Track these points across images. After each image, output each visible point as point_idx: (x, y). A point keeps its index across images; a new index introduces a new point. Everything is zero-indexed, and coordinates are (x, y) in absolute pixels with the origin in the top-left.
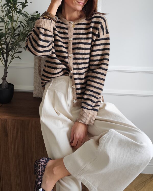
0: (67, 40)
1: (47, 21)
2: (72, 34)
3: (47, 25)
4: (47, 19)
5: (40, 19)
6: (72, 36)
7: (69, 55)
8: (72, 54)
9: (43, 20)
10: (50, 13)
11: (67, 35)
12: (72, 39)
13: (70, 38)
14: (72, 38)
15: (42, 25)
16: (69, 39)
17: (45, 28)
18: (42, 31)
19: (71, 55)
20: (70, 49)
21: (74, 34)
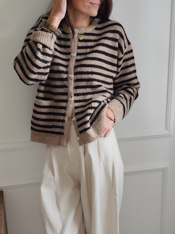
0: (68, 56)
1: (47, 35)
2: (76, 47)
3: (46, 39)
4: (47, 32)
5: (37, 30)
6: (76, 51)
7: (69, 76)
8: (73, 74)
9: (41, 32)
10: (52, 25)
11: (69, 49)
12: (75, 55)
13: (73, 53)
14: (76, 53)
15: (39, 38)
16: (72, 55)
17: (43, 43)
18: (40, 47)
19: (72, 76)
20: (71, 67)
21: (79, 48)
